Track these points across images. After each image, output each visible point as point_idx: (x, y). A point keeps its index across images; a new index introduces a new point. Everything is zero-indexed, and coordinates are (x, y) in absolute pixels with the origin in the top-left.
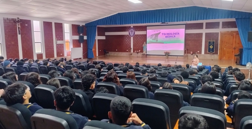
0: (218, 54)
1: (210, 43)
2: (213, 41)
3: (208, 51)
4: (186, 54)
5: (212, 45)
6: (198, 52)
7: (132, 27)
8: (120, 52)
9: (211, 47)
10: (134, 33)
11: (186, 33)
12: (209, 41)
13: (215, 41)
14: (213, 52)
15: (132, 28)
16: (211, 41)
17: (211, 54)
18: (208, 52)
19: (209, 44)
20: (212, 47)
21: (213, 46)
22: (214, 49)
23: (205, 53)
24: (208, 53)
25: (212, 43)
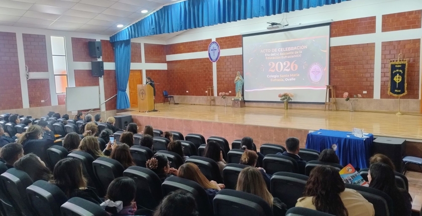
0: (418, 98)
1: (393, 67)
2: (400, 63)
3: (389, 89)
4: (333, 99)
5: (400, 73)
6: (365, 92)
7: (214, 40)
8: (193, 95)
9: (398, 79)
10: (219, 53)
11: (331, 46)
12: (393, 63)
13: (406, 63)
14: (403, 92)
15: (213, 42)
16: (397, 63)
17: (397, 98)
18: (389, 93)
19: (392, 71)
20: (400, 80)
21: (403, 75)
22: (406, 85)
23: (383, 95)
24: (391, 97)
25: (399, 68)
